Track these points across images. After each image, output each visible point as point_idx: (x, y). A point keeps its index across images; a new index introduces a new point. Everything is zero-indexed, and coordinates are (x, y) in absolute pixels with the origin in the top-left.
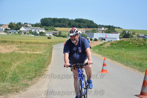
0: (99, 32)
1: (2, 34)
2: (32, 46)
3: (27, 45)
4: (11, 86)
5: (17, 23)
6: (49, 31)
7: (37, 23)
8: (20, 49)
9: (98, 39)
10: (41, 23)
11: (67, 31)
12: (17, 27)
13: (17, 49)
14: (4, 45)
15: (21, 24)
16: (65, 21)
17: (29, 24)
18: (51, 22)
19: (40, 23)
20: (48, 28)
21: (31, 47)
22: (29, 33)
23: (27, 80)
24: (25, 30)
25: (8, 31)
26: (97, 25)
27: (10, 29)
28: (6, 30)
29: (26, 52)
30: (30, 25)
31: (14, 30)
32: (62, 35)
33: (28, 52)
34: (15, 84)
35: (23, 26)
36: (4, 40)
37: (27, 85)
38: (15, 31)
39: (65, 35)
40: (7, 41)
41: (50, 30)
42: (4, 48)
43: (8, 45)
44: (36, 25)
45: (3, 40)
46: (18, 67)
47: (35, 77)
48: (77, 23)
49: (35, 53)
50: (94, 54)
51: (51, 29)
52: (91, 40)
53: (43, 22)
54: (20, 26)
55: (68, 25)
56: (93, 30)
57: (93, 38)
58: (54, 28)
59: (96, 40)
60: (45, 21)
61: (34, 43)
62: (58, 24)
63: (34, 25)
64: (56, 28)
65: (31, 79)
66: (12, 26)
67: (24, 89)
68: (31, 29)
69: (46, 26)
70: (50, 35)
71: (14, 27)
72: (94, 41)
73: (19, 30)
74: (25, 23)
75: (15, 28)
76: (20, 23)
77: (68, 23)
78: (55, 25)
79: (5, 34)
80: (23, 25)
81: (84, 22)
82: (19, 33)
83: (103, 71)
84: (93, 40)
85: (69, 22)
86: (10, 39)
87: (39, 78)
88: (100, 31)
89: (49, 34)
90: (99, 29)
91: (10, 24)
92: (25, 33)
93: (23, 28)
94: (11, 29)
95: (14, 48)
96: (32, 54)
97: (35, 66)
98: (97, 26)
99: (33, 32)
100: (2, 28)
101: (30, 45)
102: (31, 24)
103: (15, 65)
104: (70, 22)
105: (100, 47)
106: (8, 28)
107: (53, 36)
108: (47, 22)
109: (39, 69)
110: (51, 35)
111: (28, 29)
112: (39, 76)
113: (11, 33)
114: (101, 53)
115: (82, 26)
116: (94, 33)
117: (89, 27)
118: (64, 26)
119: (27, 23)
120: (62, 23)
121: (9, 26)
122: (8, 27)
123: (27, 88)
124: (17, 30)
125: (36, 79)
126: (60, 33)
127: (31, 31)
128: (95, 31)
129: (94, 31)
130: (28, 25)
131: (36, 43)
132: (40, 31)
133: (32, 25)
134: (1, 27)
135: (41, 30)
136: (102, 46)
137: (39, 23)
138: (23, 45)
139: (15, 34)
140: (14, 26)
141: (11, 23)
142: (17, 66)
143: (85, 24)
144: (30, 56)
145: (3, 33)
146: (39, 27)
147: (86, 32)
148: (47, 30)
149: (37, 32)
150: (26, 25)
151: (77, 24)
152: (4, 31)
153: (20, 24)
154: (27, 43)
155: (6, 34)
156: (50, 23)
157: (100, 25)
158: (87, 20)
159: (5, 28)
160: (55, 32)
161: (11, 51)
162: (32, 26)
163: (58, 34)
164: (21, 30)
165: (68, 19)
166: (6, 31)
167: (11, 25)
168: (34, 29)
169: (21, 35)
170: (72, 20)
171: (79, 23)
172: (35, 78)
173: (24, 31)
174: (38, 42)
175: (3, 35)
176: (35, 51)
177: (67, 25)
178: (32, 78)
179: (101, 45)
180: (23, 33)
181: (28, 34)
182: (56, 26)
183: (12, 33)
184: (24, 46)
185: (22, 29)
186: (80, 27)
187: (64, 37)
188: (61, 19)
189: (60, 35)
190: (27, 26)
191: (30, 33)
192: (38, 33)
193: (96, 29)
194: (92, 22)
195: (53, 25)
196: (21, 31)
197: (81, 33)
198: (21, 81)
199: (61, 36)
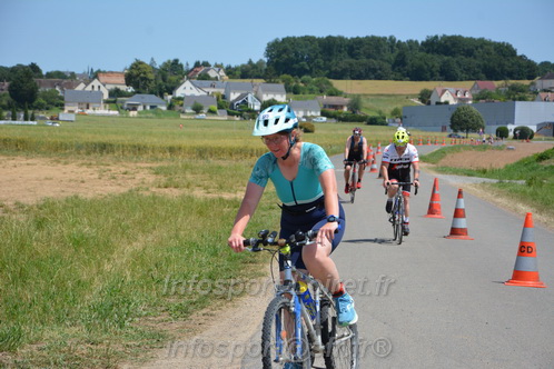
0: (543, 95)
1: (98, 116)
2: (220, 167)
3: (201, 162)
4: (88, 342)
5: (165, 64)
6: (306, 99)
7: (250, 62)
8: (163, 180)
9: (534, 128)
10: (268, 63)
11: (389, 95)
12: (164, 80)
13: (151, 179)
14: (97, 164)
15: (181, 66)
16: (377, 48)
17: (216, 66)
18: (313, 55)
19: (266, 60)
20: (301, 85)
21: (213, 171)
22: (215, 107)
23: (165, 316)
24: (197, 93)
25: (123, 102)
26: (531, 64)
27: (131, 89)
28: (115, 93)
29: (186, 192)
30: (222, 73)
31: (151, 93)
32: (363, 112)
33: (199, 194)
34: (106, 331)
35: (190, 75)
36: (100, 139)
37: (159, 339)
38: (154, 99)
39: (377, 115)
40: (111, 145)
41: (311, 91)
42: (96, 176)
43: (117, 161)
44: (247, 72)
45: (95, 141)
46: (139, 258)
47: (202, 303)
48: (436, 56)
49: (226, 196)
50: (499, 200)
51: (315, 88)
52: (502, 133)
53: (279, 56)
54: (174, 78)
55: (393, 68)
56: (513, 88)
57: (511, 127)
58: (328, 83)
59: (524, 134)
60: (285, 50)
61: (232, 152)
62: (345, 61)
63: (238, 73)
64: (338, 84)
65: (184, 312)
66: (143, 79)
67: (142, 356)
68: (222, 91)
69: (293, 76)
70: (309, 114)
71: (150, 81)
72: (515, 137)
73: (170, 97)
74: (197, 65)
75: (152, 85)
76: (176, 61)
77: (393, 57)
78: (333, 69)
79: (112, 112)
80: (188, 72)
81: (469, 53)
82: (170, 107)
83: (518, 275)
84: (511, 134)
85: (397, 52)
86: (129, 137)
87: (219, 307)
88: (545, 91)
89: (305, 111)
90: (539, 83)
91: (132, 68)
92: (197, 110)
93: (187, 84)
94: (138, 93)
95: (138, 177)
96: (213, 201)
97: (215, 254)
98: (529, 70)
99: (232, 104)
100: (96, 89)
101: (213, 162)
102: (225, 66)
103: (126, 250)
104: (400, 55)
105: (533, 169)
106: (123, 88)
107: (325, 119)
108: (296, 55)
109: (227, 270)
110: (313, 113)
111: (211, 90)
112: (224, 298)
113: (135, 109)
114: (534, 196)
115: (458, 71)
116: (518, 104)
117: (492, 74)
118: (374, 70)
119: (206, 64)
120: (365, 60)
121: (130, 79)
122: (122, 80)
123: (159, 353)
124: (162, 96)
125: (204, 311)
126: (354, 106)
127: (224, 97)
128: (522, 91)
129: (517, 94)
130: (212, 74)
131: (241, 150)
132: (266, 98)
133: (230, 72)
134: (96, 83)
135: (267, 91)
136: (545, 163)
137: (261, 62)
138: (180, 160)
139: (156, 113)
140: (151, 76)
141: (137, 65)
142: (133, 255)
143: (474, 62)
144: (201, 213)
145: (102, 111)
146: (263, 81)
147: (477, 99)
148: (296, 91)
149: (250, 101)
150: (200, 73)
151: (437, 61)
152: (107, 102)
153: (174, 66)
154: (202, 153)
155: (117, 112)
156: (310, 60)
157: (546, 64)
158: (482, 43)
159: (113, 87)
160: (334, 100)
161: (124, 190)
162: (228, 74)
163: (345, 109)
164: (179, 93)
165: (392, 39)
166: (115, 102)
167: (135, 72)
168: (236, 89)
169: (182, 116)
170: (412, 44)
171: (446, 58)
172: (202, 308)
173: (193, 97)
174: (251, 146)
175: (103, 116)
176: (230, 189)
177: (387, 66)
178: (191, 308)
179: (542, 158)
180: (189, 110)
181: (211, 112)
182: (336, 72)
183: (140, 108)
184: (186, 167)
185: (186, 89)
186: (447, 75)
187: (372, 122)
188: (358, 42)
189: (354, 116)
190: (205, 77)
191: (220, 107)
192: (257, 107)
193: (527, 82)
194: (505, 51)
195: (324, 69)
196: (180, 99)
197: (452, 102)
198: (137, 319)
199: (361, 120)
